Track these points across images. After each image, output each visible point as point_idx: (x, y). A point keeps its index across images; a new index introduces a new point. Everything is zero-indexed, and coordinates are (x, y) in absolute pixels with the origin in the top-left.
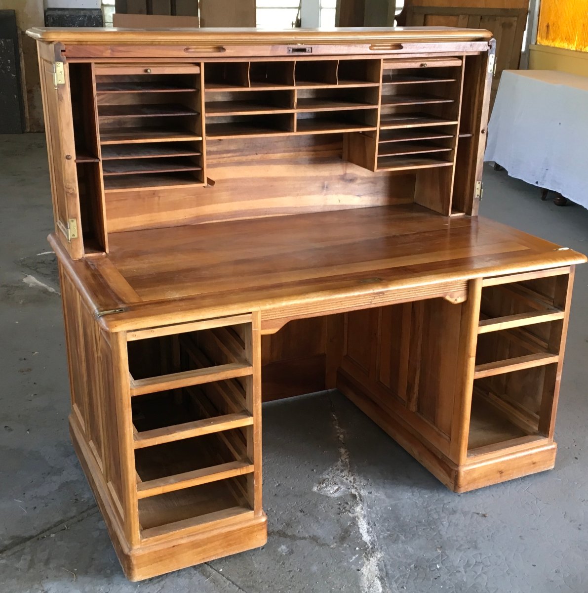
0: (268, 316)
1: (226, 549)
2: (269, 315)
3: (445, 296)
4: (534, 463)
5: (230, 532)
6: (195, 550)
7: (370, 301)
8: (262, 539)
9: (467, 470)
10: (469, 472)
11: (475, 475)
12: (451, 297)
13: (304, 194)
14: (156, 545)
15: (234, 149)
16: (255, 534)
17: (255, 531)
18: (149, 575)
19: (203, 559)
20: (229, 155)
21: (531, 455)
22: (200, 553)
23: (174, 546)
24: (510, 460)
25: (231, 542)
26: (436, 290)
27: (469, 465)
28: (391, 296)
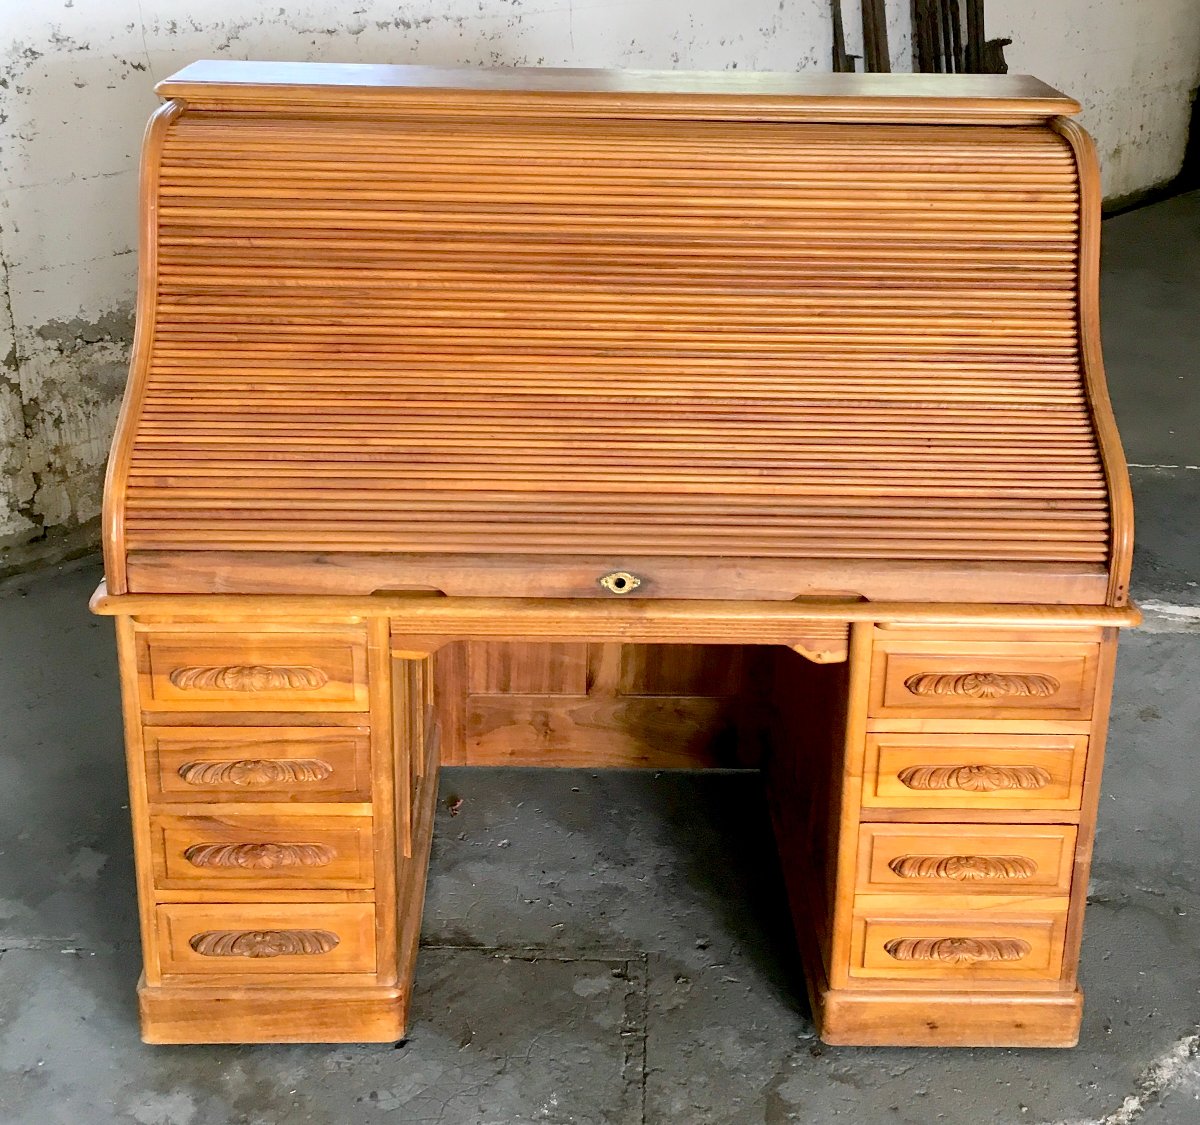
0: (408, 627)
1: (317, 1030)
2: (410, 625)
3: (794, 645)
4: (1019, 1026)
5: (325, 1000)
6: (255, 1017)
7: (622, 630)
8: (390, 1031)
9: (848, 1002)
10: (849, 1008)
11: (866, 1017)
12: (808, 648)
14: (187, 989)
16: (374, 1017)
17: (374, 1012)
18: (173, 1038)
19: (274, 1036)
21: (1008, 1006)
22: (266, 1024)
23: (219, 1000)
24: (957, 1005)
25: (326, 1020)
26: (773, 629)
27: (853, 993)
28: (669, 628)
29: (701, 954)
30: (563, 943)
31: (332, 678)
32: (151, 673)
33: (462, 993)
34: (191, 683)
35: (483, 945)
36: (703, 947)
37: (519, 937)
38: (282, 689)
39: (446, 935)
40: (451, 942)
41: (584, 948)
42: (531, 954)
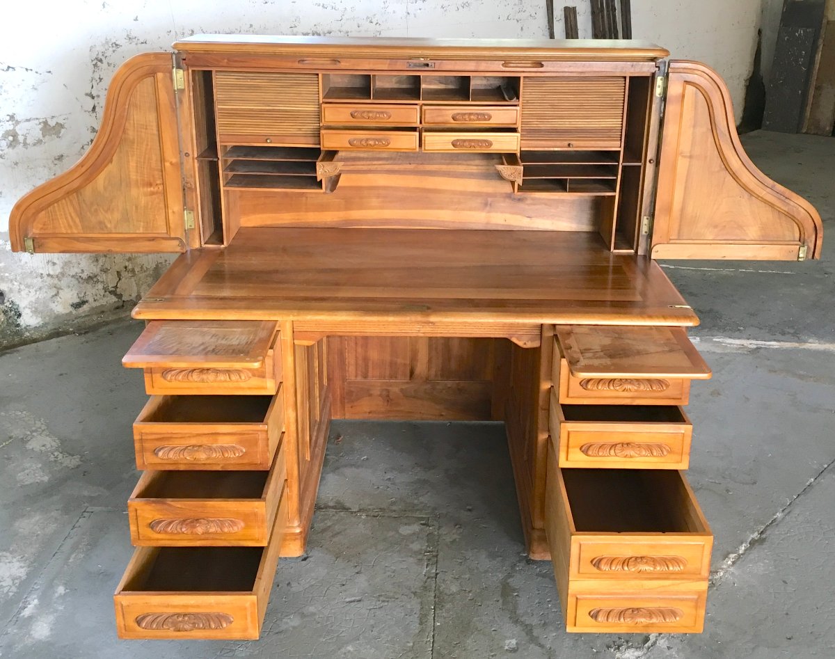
3: (511, 337)
12: (517, 339)
13: (464, 210)
15: (386, 156)
20: (380, 162)
29: (469, 513)
30: (394, 508)
31: (254, 375)
32: (151, 373)
33: (338, 533)
34: (174, 378)
35: (350, 509)
36: (470, 510)
37: (371, 505)
38: (225, 381)
39: (331, 504)
40: (333, 507)
41: (405, 511)
42: (376, 514)
